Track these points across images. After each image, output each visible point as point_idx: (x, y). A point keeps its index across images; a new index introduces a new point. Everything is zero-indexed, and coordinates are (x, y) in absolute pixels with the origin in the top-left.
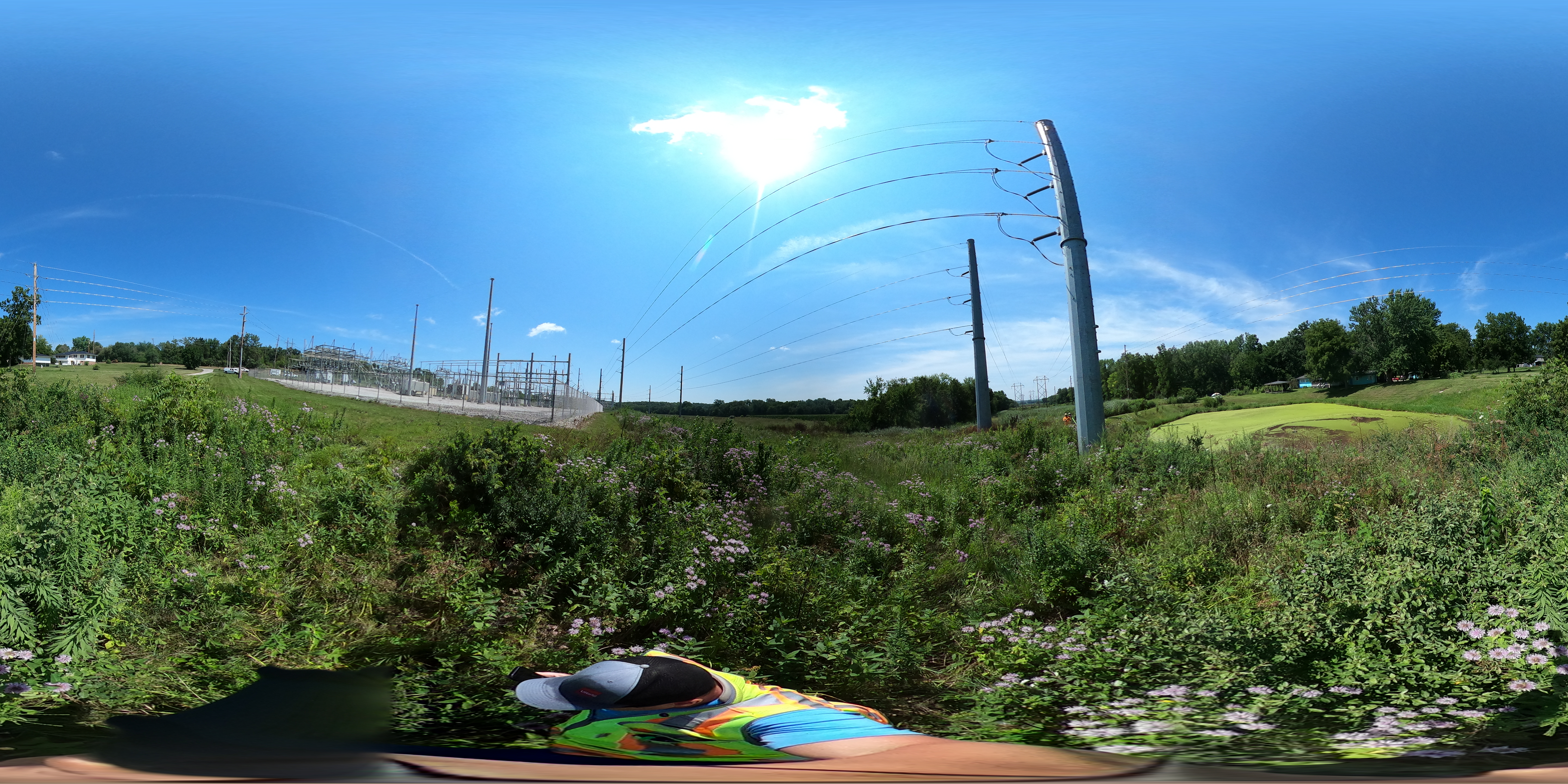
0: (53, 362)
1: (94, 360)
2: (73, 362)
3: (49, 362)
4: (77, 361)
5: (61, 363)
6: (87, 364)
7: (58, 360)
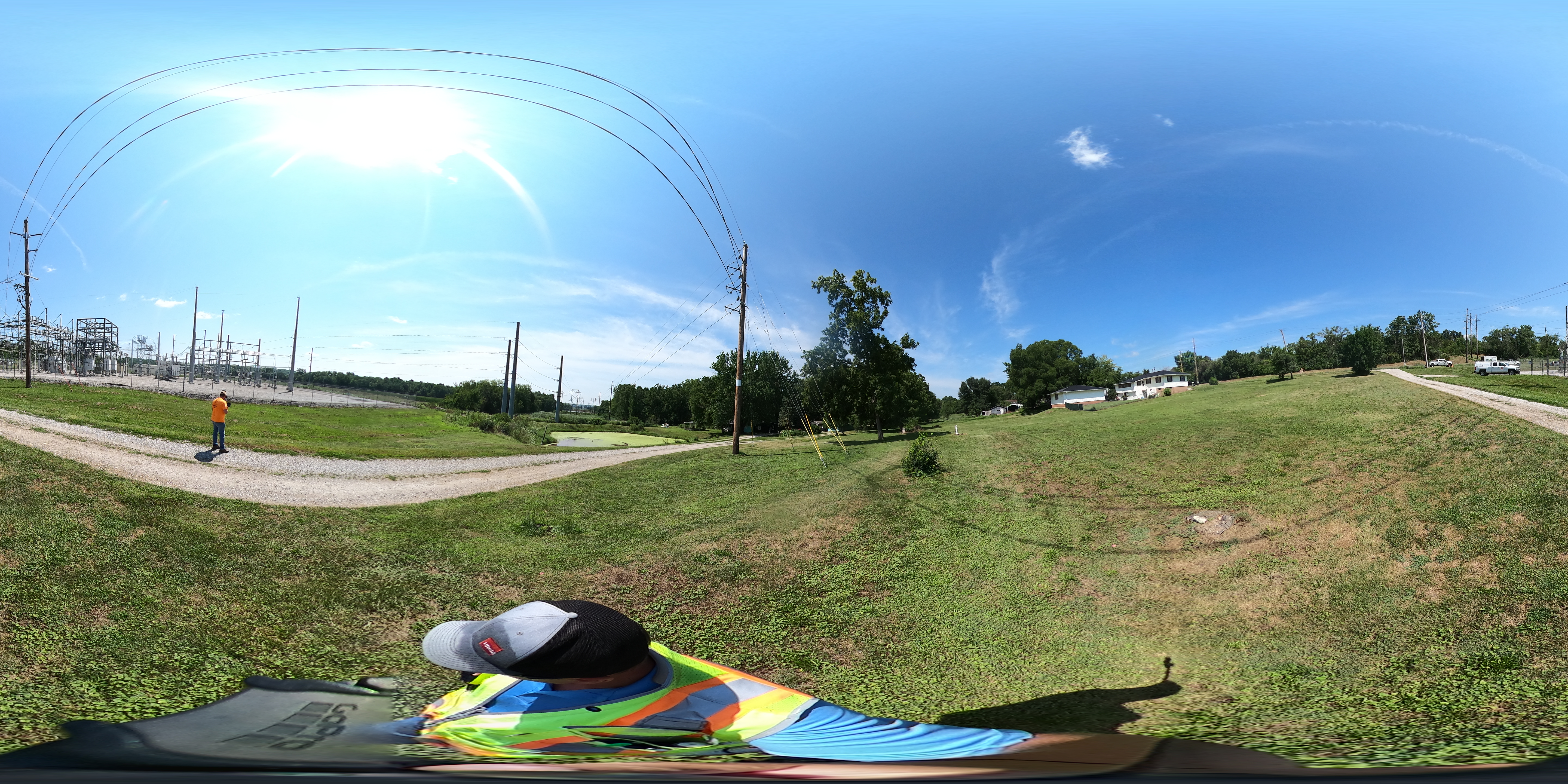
0: (1111, 397)
1: (1185, 383)
2: (1144, 392)
3: (1104, 398)
4: (1152, 389)
5: (1125, 396)
6: (1167, 393)
7: (1120, 391)
